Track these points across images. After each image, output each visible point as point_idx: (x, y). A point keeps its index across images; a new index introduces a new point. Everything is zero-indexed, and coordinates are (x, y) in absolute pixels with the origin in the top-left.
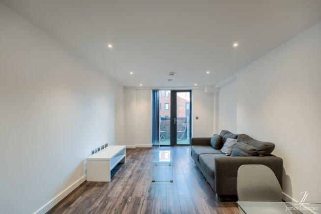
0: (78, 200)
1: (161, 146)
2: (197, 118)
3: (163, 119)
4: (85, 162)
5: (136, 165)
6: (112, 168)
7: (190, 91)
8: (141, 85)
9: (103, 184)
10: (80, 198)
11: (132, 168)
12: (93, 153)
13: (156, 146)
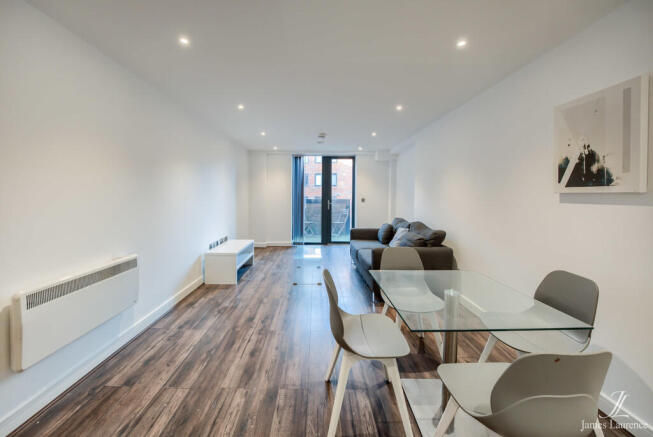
0: (200, 301)
1: (306, 244)
2: (363, 200)
3: (309, 201)
4: (203, 258)
5: (270, 267)
6: (238, 267)
7: (353, 158)
8: (275, 148)
9: (227, 287)
10: (203, 299)
11: (265, 270)
12: (211, 247)
13: (299, 244)
